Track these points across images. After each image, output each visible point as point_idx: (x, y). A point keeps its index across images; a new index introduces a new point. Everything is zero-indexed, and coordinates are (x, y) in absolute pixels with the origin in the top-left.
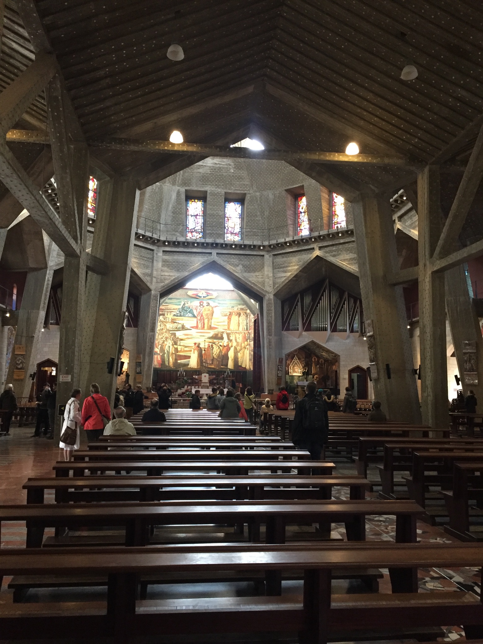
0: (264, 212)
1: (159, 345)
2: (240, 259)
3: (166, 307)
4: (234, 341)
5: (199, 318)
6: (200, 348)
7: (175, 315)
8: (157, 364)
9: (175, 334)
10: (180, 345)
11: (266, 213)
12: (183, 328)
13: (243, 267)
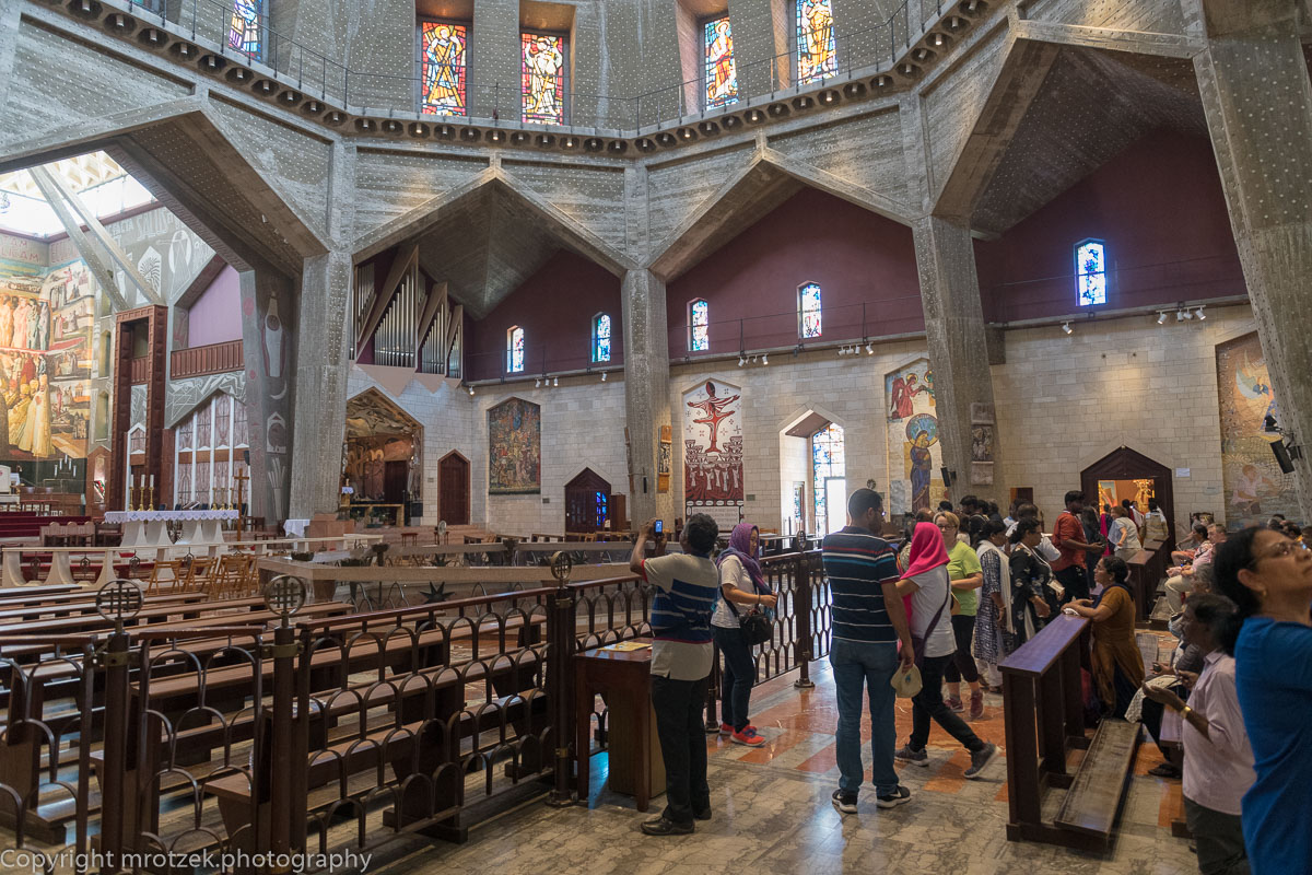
0: (346, 22)
2: (270, 132)
11: (352, 31)
13: (275, 158)
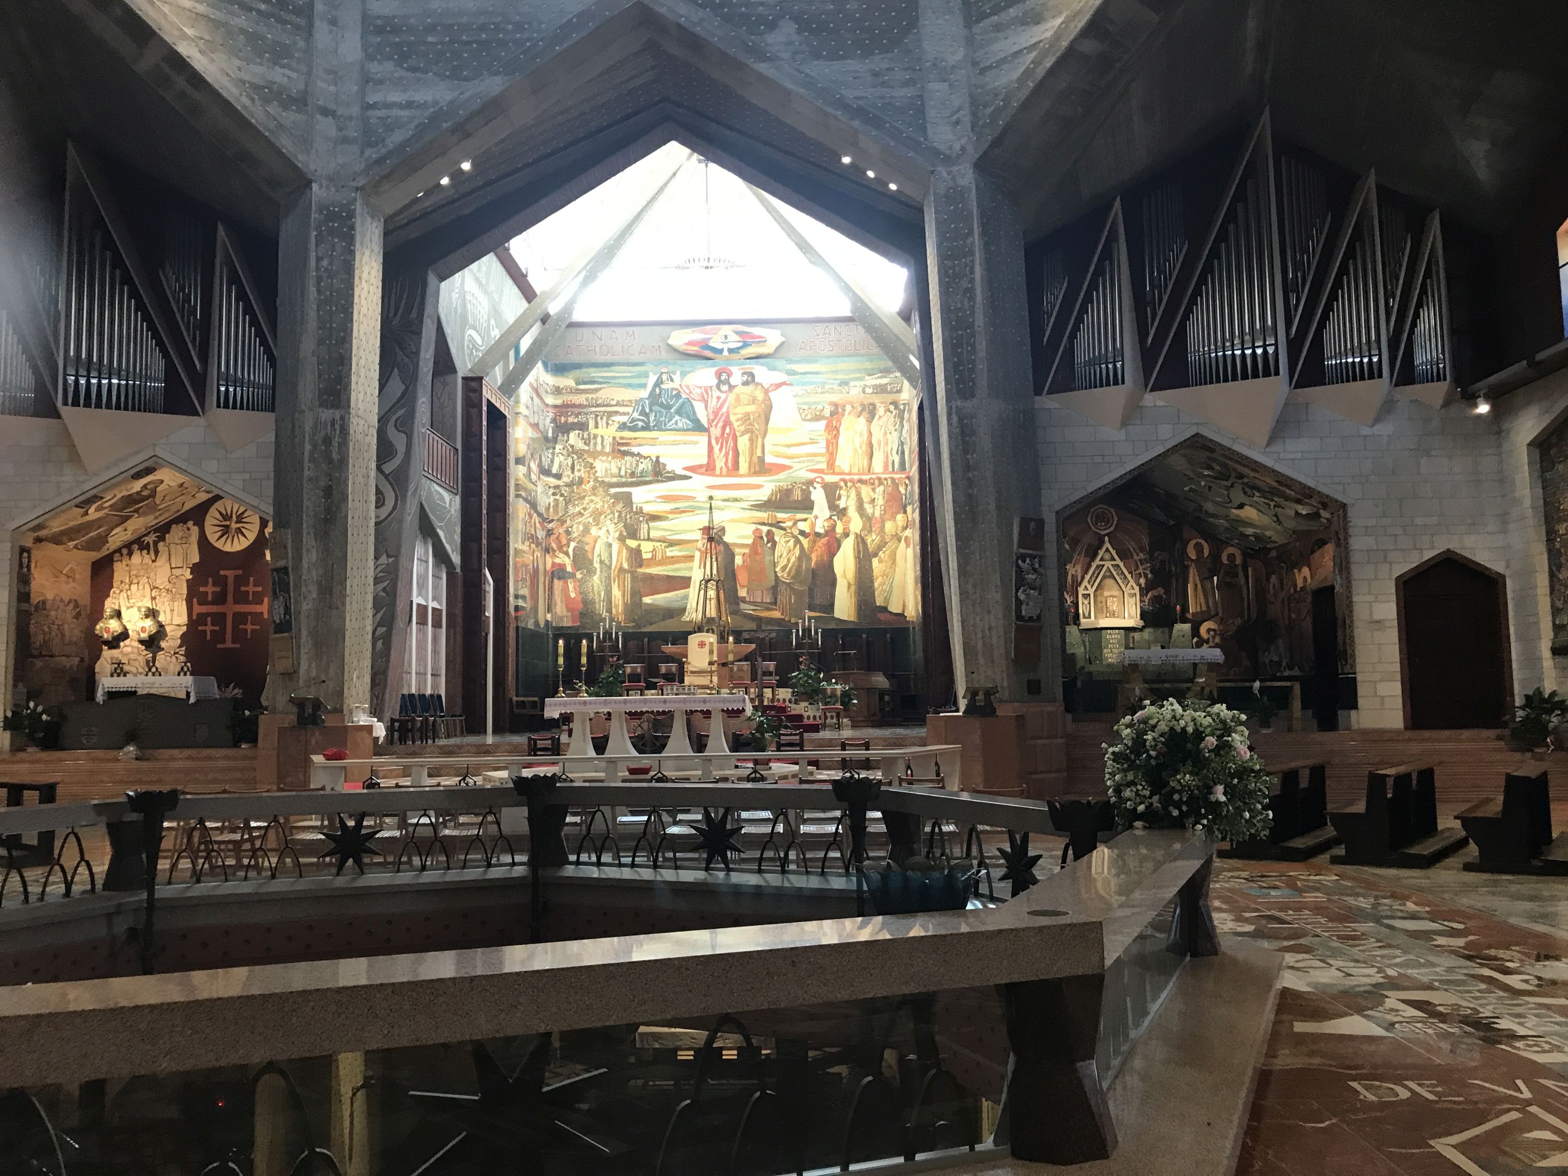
1: (569, 541)
3: (590, 396)
4: (852, 513)
5: (716, 432)
6: (726, 545)
7: (624, 424)
8: (565, 613)
9: (627, 499)
10: (649, 539)
12: (659, 473)
13: (799, 31)
